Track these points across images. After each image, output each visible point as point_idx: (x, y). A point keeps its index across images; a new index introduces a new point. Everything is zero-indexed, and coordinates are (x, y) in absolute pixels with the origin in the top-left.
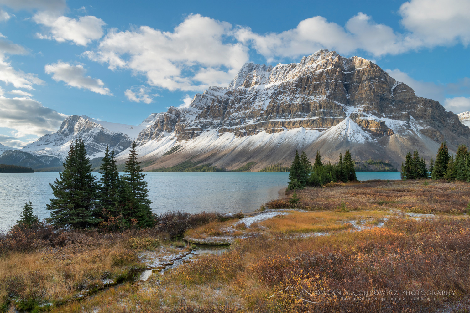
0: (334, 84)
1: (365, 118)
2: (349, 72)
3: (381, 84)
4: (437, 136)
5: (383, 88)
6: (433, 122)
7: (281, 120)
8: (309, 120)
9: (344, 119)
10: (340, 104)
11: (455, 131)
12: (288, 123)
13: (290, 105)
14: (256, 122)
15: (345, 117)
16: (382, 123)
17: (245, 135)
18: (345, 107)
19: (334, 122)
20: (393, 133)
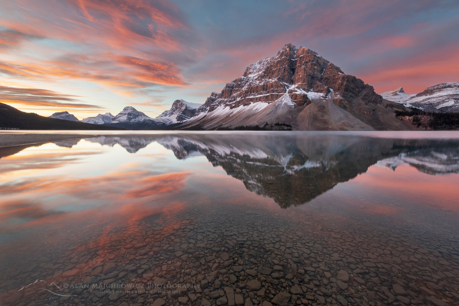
0: (283, 69)
1: (296, 92)
2: (296, 59)
3: (313, 66)
4: (344, 104)
5: (314, 69)
6: (346, 93)
7: (251, 97)
8: (265, 96)
9: (284, 94)
10: (285, 83)
11: (366, 99)
12: (254, 98)
13: (257, 87)
14: (240, 99)
15: (285, 92)
16: (304, 96)
17: (233, 108)
18: (288, 86)
19: (278, 97)
20: (310, 103)
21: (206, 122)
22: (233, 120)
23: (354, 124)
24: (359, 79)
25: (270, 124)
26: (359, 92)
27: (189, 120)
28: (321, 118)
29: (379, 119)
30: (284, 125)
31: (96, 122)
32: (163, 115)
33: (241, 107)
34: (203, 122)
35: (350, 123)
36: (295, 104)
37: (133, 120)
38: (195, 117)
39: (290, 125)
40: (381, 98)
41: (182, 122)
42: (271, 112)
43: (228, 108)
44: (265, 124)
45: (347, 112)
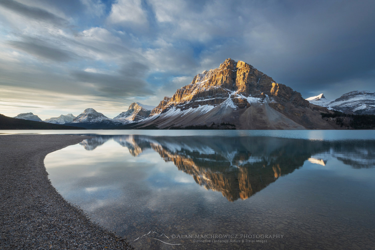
0: (225, 78)
1: (237, 97)
2: (236, 71)
4: (278, 107)
5: (251, 79)
6: (279, 98)
7: (199, 101)
8: (211, 100)
9: (227, 98)
10: (228, 90)
11: (296, 103)
12: (202, 102)
13: (204, 92)
14: (190, 102)
15: (228, 97)
16: (244, 100)
17: (184, 110)
18: (230, 92)
19: (222, 101)
20: (250, 106)
21: (159, 122)
22: (184, 120)
23: (289, 124)
24: (288, 87)
25: (217, 124)
26: (290, 97)
27: (144, 120)
28: (260, 119)
29: (308, 120)
30: (229, 124)
31: (58, 122)
32: (120, 116)
33: (191, 109)
34: (157, 122)
35: (285, 123)
36: (237, 107)
37: (92, 121)
38: (149, 118)
39: (234, 125)
40: (308, 103)
41: (138, 122)
42: (217, 113)
43: (179, 110)
44: (212, 123)
45: (281, 114)
